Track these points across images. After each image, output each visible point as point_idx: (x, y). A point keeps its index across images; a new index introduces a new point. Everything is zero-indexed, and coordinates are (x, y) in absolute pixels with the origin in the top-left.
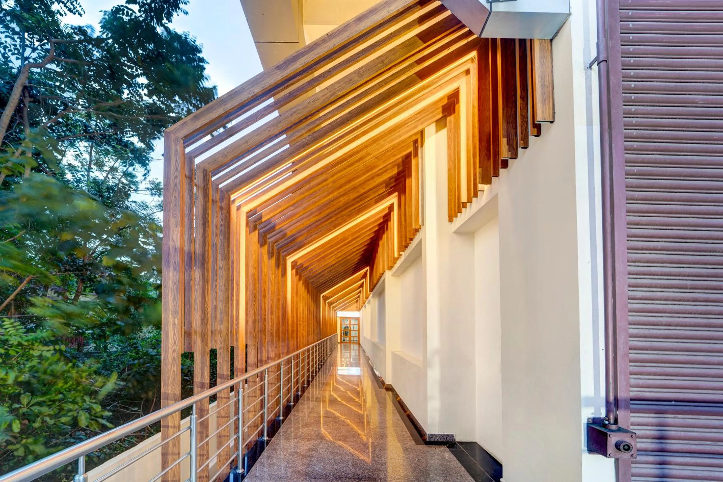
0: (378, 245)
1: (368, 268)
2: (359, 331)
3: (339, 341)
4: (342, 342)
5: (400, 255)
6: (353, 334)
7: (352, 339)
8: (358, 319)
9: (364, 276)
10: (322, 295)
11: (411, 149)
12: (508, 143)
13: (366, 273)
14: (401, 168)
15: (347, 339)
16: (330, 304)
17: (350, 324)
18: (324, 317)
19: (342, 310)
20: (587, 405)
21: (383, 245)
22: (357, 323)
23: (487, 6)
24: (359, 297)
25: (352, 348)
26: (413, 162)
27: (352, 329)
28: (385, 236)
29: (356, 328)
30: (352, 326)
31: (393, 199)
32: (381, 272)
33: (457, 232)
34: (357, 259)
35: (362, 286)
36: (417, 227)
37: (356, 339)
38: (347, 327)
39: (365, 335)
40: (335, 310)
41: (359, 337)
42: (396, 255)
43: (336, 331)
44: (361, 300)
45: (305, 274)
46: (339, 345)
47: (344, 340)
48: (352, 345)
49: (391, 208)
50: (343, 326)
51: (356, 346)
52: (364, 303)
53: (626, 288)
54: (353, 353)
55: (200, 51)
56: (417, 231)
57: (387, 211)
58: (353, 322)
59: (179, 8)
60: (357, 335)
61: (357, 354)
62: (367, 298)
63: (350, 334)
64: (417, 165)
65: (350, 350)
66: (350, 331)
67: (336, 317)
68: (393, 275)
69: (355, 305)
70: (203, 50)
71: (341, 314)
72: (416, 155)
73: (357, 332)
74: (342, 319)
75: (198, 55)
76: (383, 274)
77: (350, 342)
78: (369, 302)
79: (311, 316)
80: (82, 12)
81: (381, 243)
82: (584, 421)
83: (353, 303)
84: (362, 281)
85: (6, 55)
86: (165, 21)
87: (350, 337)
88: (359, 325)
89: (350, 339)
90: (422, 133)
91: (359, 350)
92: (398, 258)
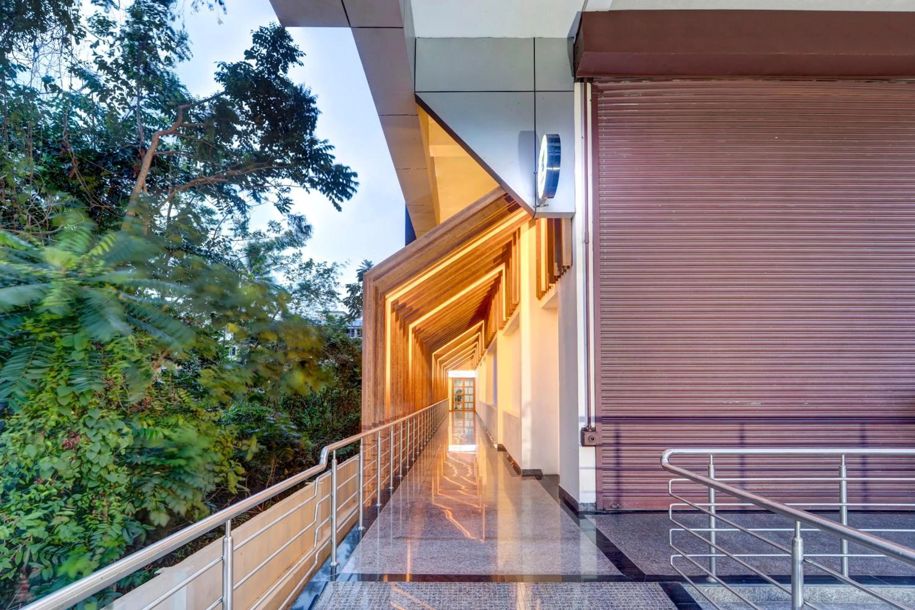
0: (491, 304)
1: (483, 322)
2: (474, 395)
3: (450, 408)
4: (455, 409)
5: (507, 320)
6: (467, 399)
7: (466, 406)
8: (473, 379)
9: (480, 329)
10: (433, 354)
11: (512, 238)
12: (558, 266)
13: (481, 327)
14: (505, 249)
15: (460, 407)
16: (441, 362)
17: (464, 387)
18: (436, 379)
19: (453, 369)
20: (582, 421)
21: (495, 304)
22: (472, 385)
23: (534, 209)
24: (474, 352)
25: (466, 417)
26: (513, 248)
27: (466, 393)
28: (497, 296)
29: (471, 391)
30: (466, 389)
31: (502, 267)
32: (493, 331)
33: (545, 308)
34: (471, 315)
35: (477, 339)
36: (516, 303)
37: (471, 406)
38: (461, 391)
39: (481, 400)
40: (446, 370)
41: (474, 403)
42: (504, 319)
43: (445, 396)
44: (476, 356)
45: (422, 335)
46: (450, 414)
47: (456, 408)
48: (466, 413)
49: (500, 273)
50: (456, 390)
51: (471, 414)
52: (480, 361)
53: (600, 359)
54: (467, 423)
55: (314, 103)
56: (517, 305)
57: (497, 276)
58: (467, 384)
59: (296, 61)
60: (472, 400)
61: (472, 425)
62: (482, 355)
63: (464, 400)
64: (516, 252)
65: (464, 420)
66: (464, 395)
67: (447, 378)
68: (505, 334)
69: (469, 362)
70: (317, 100)
71: (452, 374)
72: (515, 244)
73: (472, 397)
74: (455, 380)
75: (312, 104)
76: (495, 333)
77: (464, 410)
78: (485, 359)
79: (425, 378)
80: (190, 56)
81: (493, 302)
82: (580, 429)
83: (467, 361)
84: (477, 335)
85: (112, 105)
86: (281, 72)
87: (464, 403)
88: (474, 387)
89: (464, 405)
90: (519, 229)
91: (474, 419)
92: (506, 321)
